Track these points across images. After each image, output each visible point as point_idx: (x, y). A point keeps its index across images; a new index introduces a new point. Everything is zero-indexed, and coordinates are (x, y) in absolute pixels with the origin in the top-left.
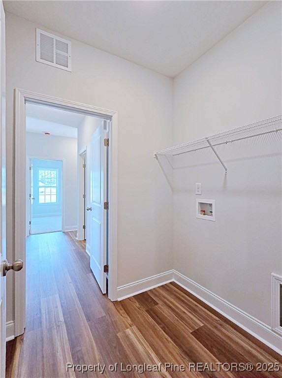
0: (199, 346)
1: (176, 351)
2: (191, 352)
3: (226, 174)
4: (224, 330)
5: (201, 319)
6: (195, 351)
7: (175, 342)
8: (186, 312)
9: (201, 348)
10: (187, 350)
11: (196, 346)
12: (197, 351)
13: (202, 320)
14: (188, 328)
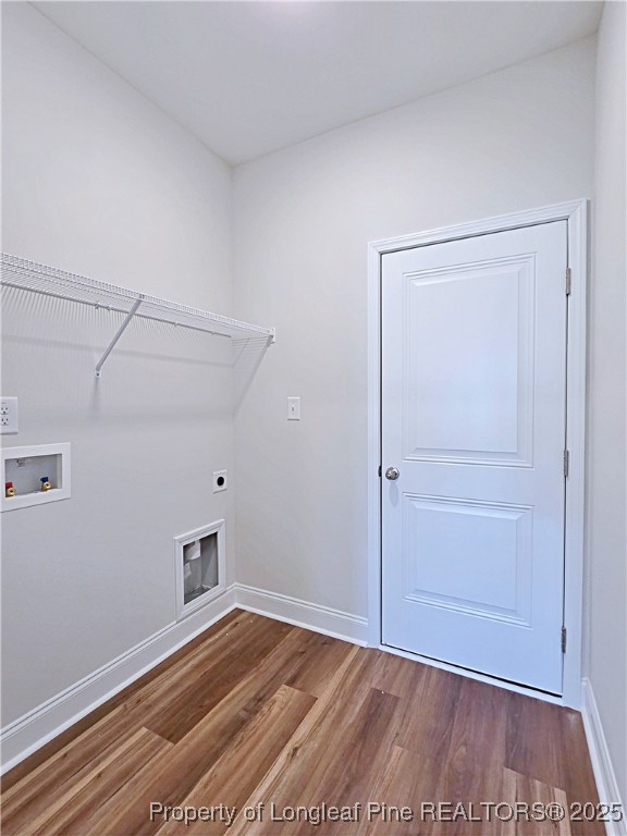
0: (206, 723)
1: (231, 756)
2: (223, 733)
3: (97, 379)
4: (155, 695)
5: (126, 735)
6: (221, 728)
7: (209, 765)
8: (95, 773)
9: (210, 720)
10: (224, 739)
11: (208, 727)
12: (220, 724)
13: (130, 731)
14: (160, 754)
